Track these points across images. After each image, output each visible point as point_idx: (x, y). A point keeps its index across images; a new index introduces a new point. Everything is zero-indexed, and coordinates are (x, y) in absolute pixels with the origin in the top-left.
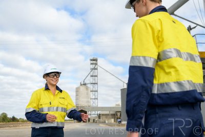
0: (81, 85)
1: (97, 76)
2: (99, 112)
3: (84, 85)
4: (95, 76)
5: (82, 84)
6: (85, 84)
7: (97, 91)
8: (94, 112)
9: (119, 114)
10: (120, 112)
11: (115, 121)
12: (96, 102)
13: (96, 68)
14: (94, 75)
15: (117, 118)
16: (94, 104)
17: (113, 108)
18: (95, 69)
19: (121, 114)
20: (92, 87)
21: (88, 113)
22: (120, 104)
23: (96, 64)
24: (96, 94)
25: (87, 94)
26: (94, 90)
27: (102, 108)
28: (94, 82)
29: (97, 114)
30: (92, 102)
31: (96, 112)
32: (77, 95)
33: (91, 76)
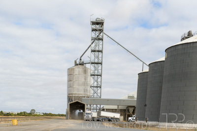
0: (76, 65)
1: (101, 51)
2: (102, 106)
3: (80, 64)
4: (98, 51)
5: (78, 63)
6: (82, 64)
7: (101, 76)
8: (95, 106)
9: (131, 110)
10: (134, 107)
11: (124, 119)
12: (99, 91)
13: (100, 37)
14: (97, 49)
15: (129, 116)
16: (95, 95)
17: (124, 101)
18: (99, 39)
19: (134, 110)
20: (93, 68)
21: (86, 107)
22: (136, 96)
23: (101, 31)
24: (99, 80)
25: (85, 79)
26: (96, 73)
27: (108, 100)
28: (96, 61)
29: (100, 109)
30: (92, 92)
31: (99, 106)
32: (69, 80)
33: (93, 51)
